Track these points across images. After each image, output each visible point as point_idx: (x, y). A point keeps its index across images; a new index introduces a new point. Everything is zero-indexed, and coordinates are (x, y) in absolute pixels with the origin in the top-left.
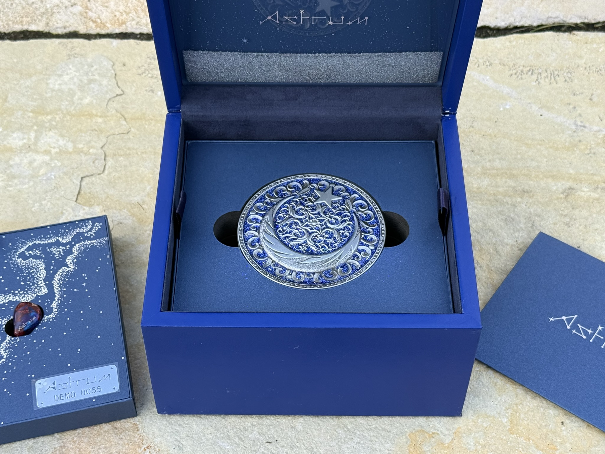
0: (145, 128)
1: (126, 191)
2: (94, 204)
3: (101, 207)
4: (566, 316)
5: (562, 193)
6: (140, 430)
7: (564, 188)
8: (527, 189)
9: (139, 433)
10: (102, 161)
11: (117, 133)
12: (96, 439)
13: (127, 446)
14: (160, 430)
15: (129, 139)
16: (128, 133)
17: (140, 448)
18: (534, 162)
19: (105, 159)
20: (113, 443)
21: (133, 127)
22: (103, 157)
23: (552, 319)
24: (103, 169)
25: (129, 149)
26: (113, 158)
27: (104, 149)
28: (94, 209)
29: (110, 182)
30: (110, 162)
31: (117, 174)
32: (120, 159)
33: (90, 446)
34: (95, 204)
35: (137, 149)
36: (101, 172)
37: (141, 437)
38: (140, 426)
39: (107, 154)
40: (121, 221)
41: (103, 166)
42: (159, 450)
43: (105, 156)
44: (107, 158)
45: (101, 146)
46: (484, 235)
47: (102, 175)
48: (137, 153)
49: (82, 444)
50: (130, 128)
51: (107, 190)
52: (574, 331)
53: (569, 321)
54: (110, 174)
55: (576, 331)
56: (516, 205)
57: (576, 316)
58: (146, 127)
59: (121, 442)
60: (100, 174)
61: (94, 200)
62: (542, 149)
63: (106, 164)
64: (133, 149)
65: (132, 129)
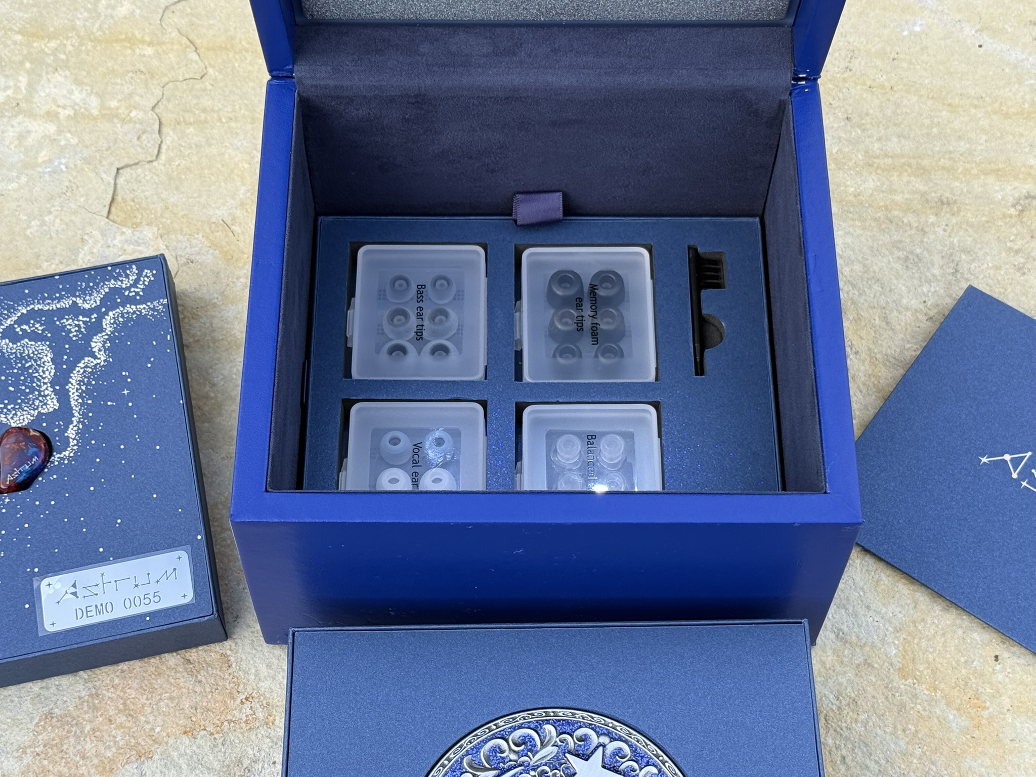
0: (234, 67)
1: (200, 196)
2: (141, 223)
3: (156, 229)
4: (1011, 455)
5: (1014, 206)
6: (233, 666)
7: (1016, 195)
8: (947, 198)
9: (230, 671)
10: (154, 136)
11: (181, 78)
12: (154, 681)
13: (210, 697)
14: (269, 666)
15: (205, 90)
16: (202, 77)
17: (234, 699)
18: (962, 143)
19: (160, 131)
20: (184, 690)
21: (213, 67)
22: (157, 126)
23: (984, 460)
24: (156, 152)
25: (204, 110)
26: (174, 130)
27: (157, 110)
28: (141, 232)
29: (171, 178)
30: (170, 137)
31: (184, 162)
32: (188, 131)
33: (142, 694)
34: (144, 223)
35: (220, 110)
36: (154, 158)
37: (235, 680)
38: (232, 659)
39: (163, 120)
40: (193, 257)
41: (157, 146)
42: (268, 704)
43: (160, 124)
44: (165, 130)
45: (152, 105)
46: (866, 289)
47: (155, 163)
48: (220, 120)
49: (128, 691)
50: (206, 68)
51: (164, 195)
52: (1024, 484)
53: (1016, 462)
54: (170, 160)
55: (1027, 483)
56: (926, 229)
57: (1030, 453)
58: (237, 65)
59: (198, 689)
60: (151, 161)
61: (142, 215)
62: (979, 116)
63: (162, 142)
64: (213, 110)
65: (210, 70)
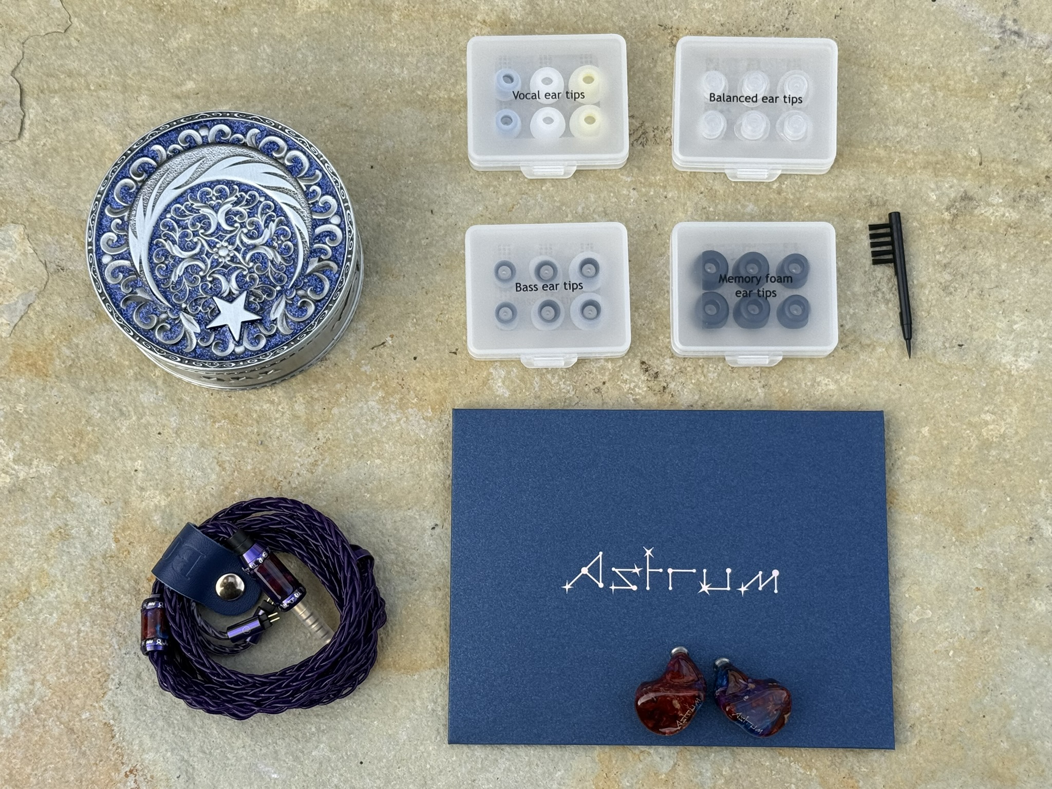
0: (101, 15)
1: (69, 185)
2: (6, 220)
3: (21, 228)
5: (948, 209)
6: (117, 736)
7: (953, 195)
8: (877, 198)
9: (114, 741)
10: (15, 109)
11: (43, 33)
12: (39, 752)
13: (94, 769)
14: (152, 736)
15: (70, 47)
16: (66, 31)
17: (118, 771)
19: (21, 103)
20: (69, 762)
21: (78, 16)
22: (18, 97)
24: (18, 129)
25: (70, 74)
26: (37, 99)
27: (18, 75)
29: (36, 163)
30: (33, 111)
31: (50, 141)
32: (53, 101)
33: (28, 765)
34: (9, 221)
35: (88, 73)
36: (17, 137)
37: (119, 750)
38: (116, 729)
39: (25, 86)
40: (63, 264)
41: (20, 121)
42: (152, 777)
43: (22, 91)
44: (28, 100)
45: (11, 69)
47: (18, 143)
48: (88, 87)
50: (70, 19)
51: (30, 184)
54: (34, 139)
58: (104, 13)
59: (83, 761)
60: (15, 141)
61: (7, 210)
62: (924, 92)
63: (24, 116)
64: (80, 75)
65: (75, 20)
